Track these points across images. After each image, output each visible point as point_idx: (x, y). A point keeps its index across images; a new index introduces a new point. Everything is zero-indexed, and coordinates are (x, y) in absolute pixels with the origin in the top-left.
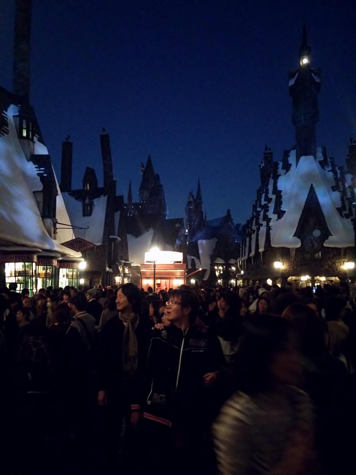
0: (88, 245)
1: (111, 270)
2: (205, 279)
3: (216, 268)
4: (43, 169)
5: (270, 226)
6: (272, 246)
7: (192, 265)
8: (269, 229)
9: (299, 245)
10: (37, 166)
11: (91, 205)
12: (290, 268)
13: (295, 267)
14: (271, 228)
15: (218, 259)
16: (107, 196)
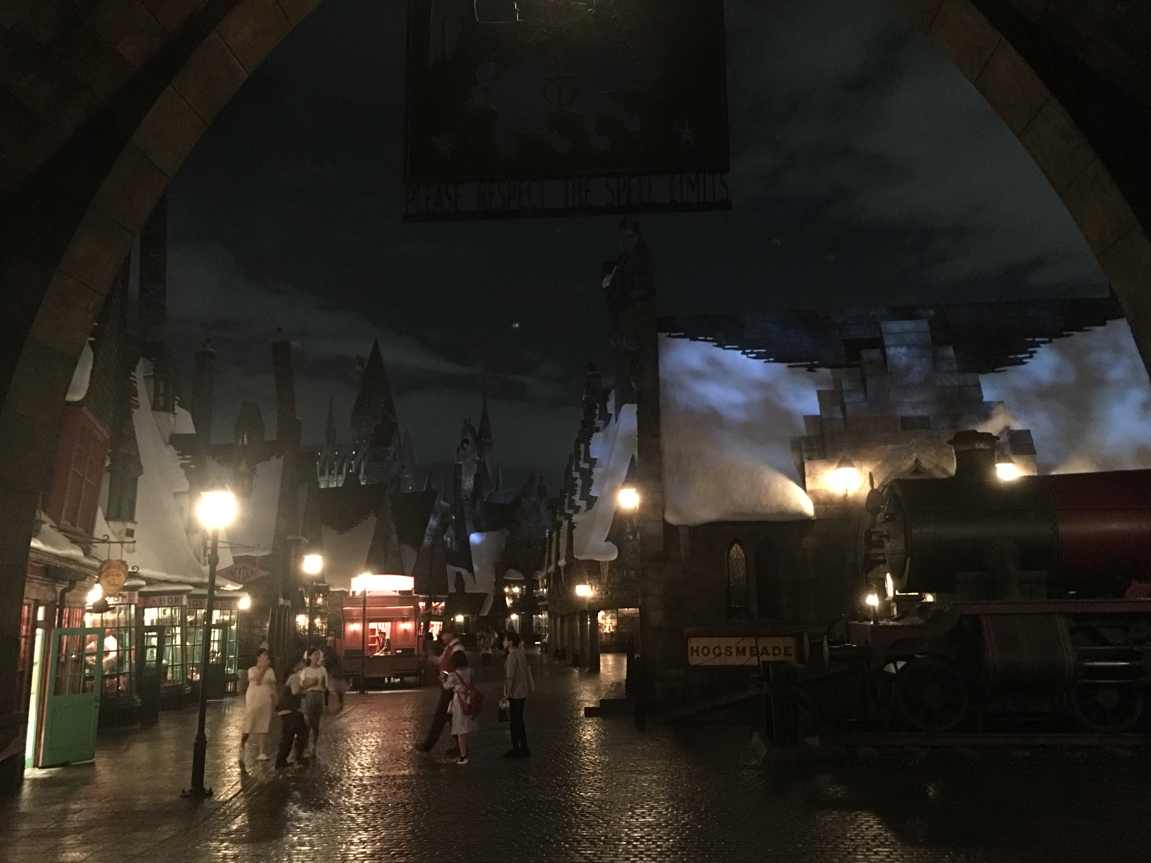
0: (258, 573)
1: (289, 603)
2: (485, 613)
3: (507, 590)
4: (190, 456)
5: (572, 522)
6: (575, 557)
7: (456, 586)
8: (572, 527)
9: (615, 557)
10: (180, 452)
12: (602, 594)
13: (609, 593)
14: (575, 525)
15: (511, 570)
16: (282, 458)
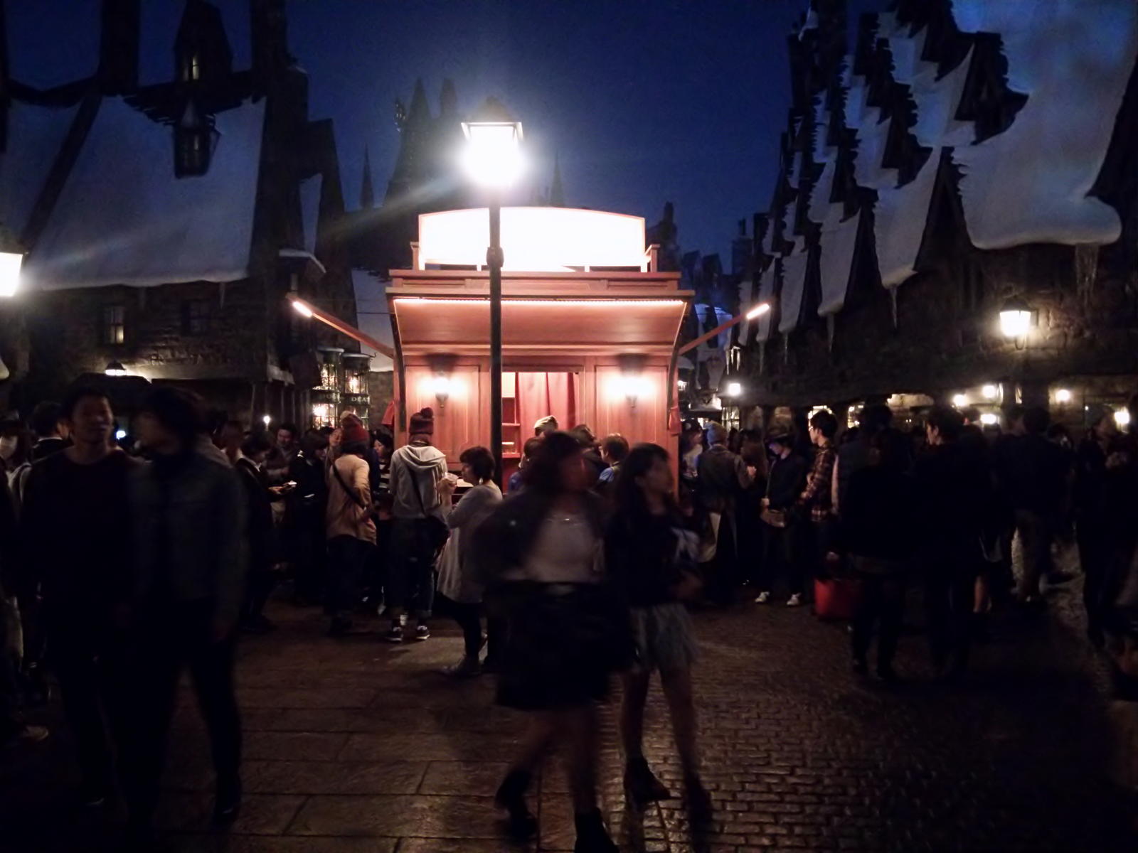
1: (289, 379)
5: (954, 162)
6: (979, 244)
9: (1111, 235)
11: (206, 132)
14: (961, 171)
16: (263, 101)
